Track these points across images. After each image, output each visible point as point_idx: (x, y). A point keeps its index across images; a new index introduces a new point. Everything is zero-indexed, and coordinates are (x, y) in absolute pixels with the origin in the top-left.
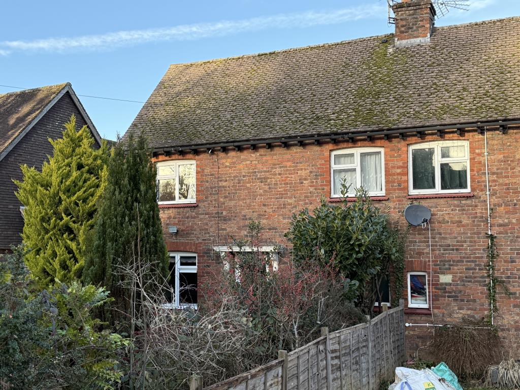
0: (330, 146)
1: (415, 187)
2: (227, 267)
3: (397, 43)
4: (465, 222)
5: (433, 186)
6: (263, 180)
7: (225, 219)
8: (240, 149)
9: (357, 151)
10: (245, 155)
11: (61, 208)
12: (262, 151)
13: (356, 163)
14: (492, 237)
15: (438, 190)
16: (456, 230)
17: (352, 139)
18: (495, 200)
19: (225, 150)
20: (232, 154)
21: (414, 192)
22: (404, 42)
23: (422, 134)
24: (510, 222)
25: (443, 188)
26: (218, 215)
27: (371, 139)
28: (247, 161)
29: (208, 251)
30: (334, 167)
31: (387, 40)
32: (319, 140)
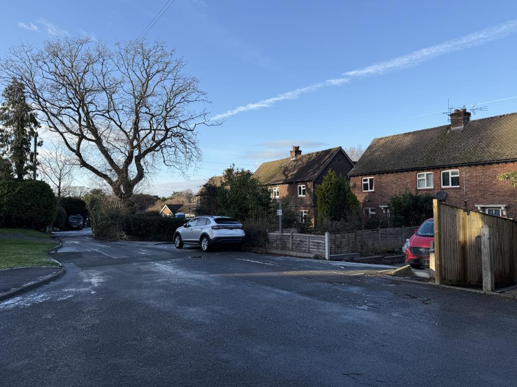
0: (416, 172)
1: (443, 185)
2: (384, 212)
3: (452, 128)
4: (458, 197)
5: (449, 185)
6: (395, 183)
7: (384, 197)
8: (388, 173)
9: (425, 173)
10: (389, 175)
11: (326, 196)
12: (395, 173)
13: (425, 177)
14: (466, 202)
15: (450, 186)
16: (455, 200)
17: (423, 170)
18: (467, 189)
19: (383, 173)
20: (385, 175)
21: (443, 187)
22: (454, 128)
23: (444, 168)
24: (472, 197)
25: (452, 185)
26: (381, 195)
27: (428, 169)
28: (391, 177)
29: (379, 207)
30: (418, 179)
31: (448, 127)
32: (413, 170)
